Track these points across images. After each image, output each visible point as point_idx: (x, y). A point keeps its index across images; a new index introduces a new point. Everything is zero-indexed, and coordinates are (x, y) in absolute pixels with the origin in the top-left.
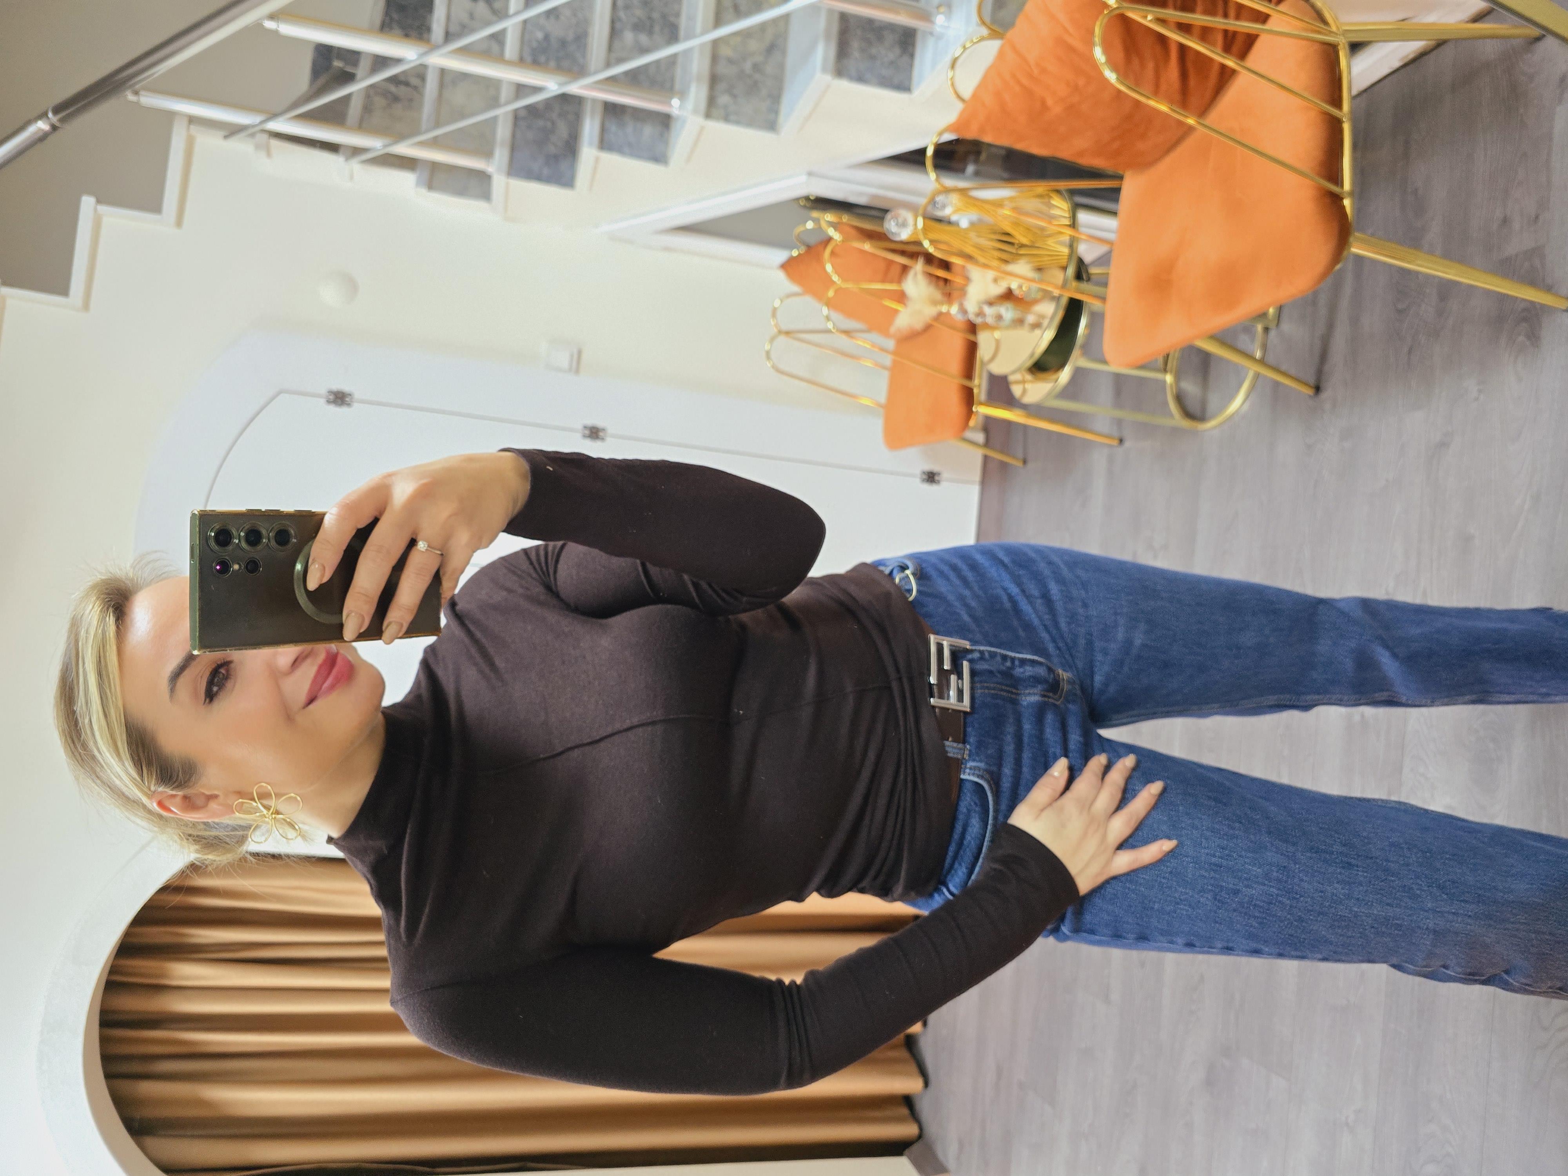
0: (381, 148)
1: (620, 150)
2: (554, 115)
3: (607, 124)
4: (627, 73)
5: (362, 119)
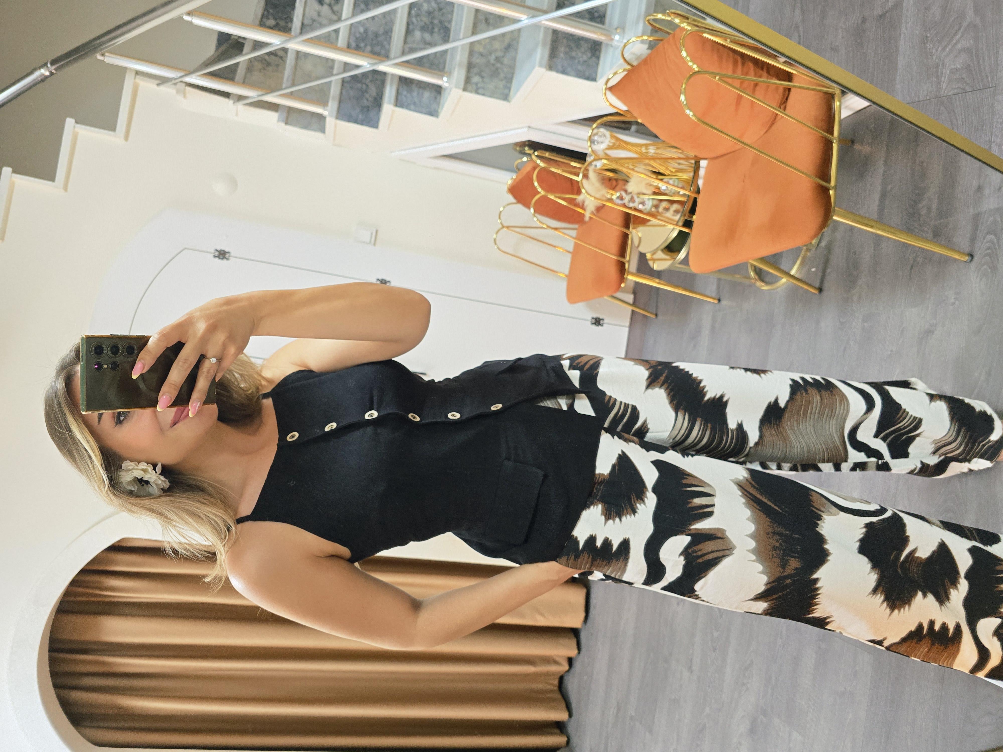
0: (257, 97)
1: (408, 107)
2: (368, 81)
3: (401, 90)
4: (415, 59)
5: (245, 77)
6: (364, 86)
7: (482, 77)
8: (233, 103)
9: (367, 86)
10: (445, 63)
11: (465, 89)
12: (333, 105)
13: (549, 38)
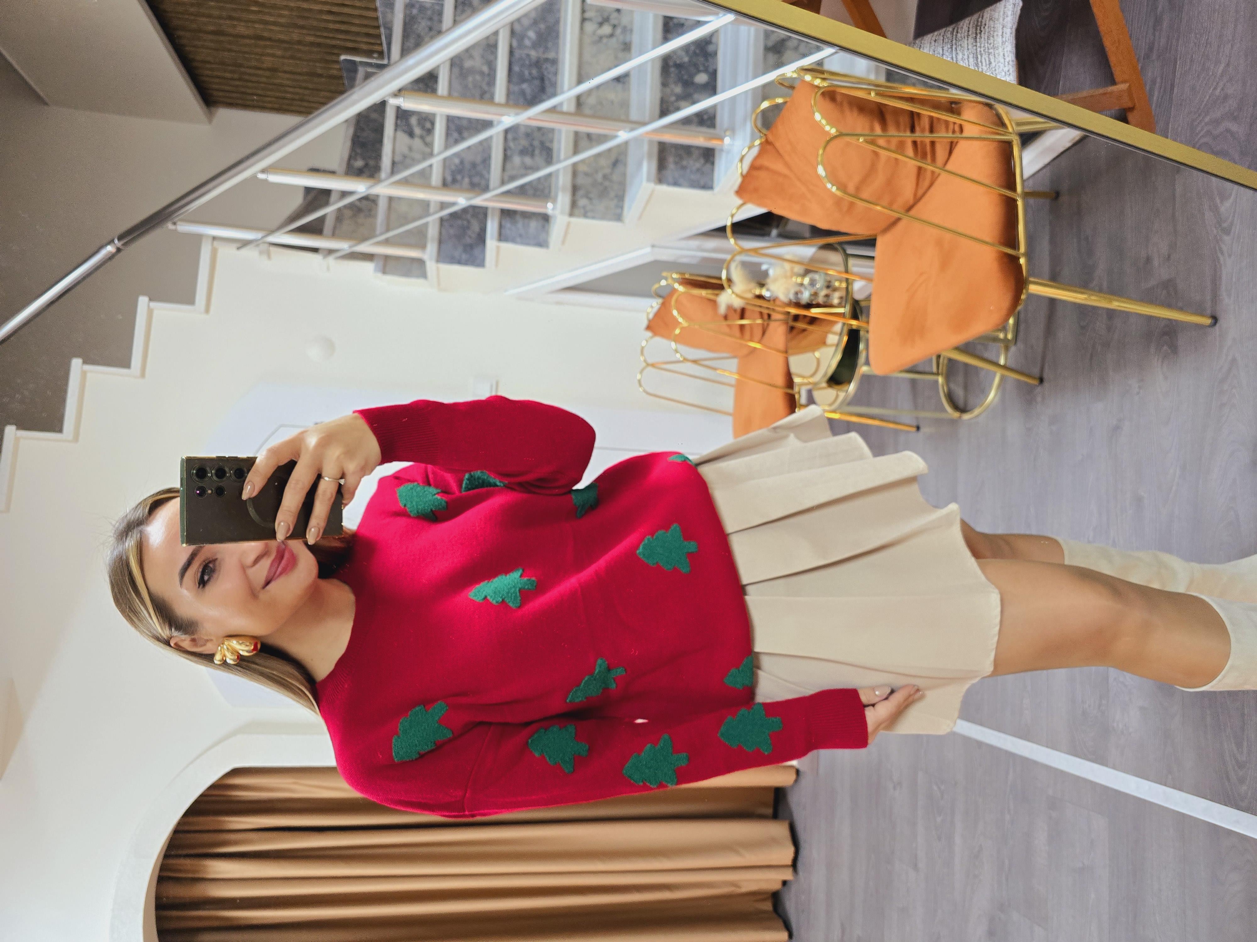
0: (348, 249)
1: (513, 241)
2: (469, 216)
3: (503, 223)
4: (516, 188)
5: (335, 228)
6: (465, 223)
7: (590, 199)
8: (324, 258)
9: (469, 222)
10: (550, 187)
11: (571, 214)
12: (432, 248)
13: (655, 150)
